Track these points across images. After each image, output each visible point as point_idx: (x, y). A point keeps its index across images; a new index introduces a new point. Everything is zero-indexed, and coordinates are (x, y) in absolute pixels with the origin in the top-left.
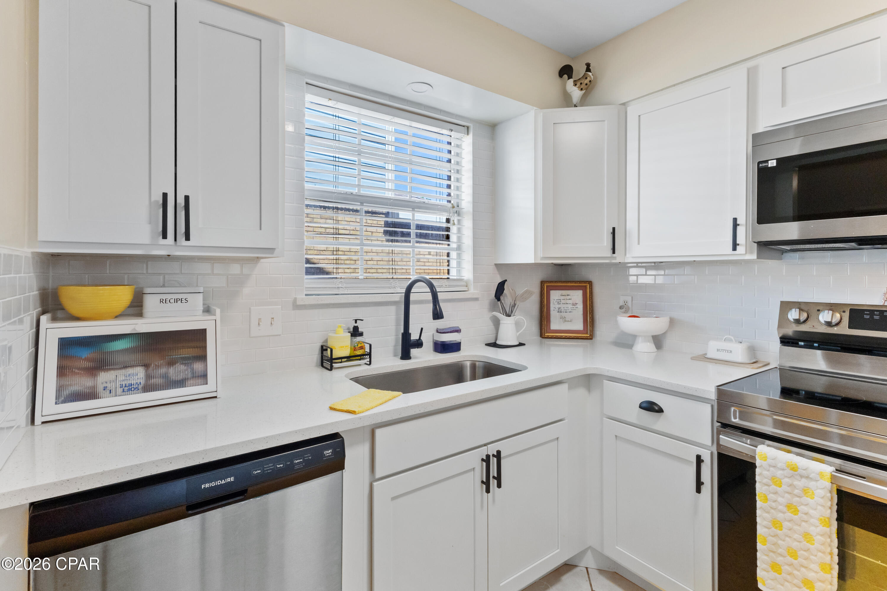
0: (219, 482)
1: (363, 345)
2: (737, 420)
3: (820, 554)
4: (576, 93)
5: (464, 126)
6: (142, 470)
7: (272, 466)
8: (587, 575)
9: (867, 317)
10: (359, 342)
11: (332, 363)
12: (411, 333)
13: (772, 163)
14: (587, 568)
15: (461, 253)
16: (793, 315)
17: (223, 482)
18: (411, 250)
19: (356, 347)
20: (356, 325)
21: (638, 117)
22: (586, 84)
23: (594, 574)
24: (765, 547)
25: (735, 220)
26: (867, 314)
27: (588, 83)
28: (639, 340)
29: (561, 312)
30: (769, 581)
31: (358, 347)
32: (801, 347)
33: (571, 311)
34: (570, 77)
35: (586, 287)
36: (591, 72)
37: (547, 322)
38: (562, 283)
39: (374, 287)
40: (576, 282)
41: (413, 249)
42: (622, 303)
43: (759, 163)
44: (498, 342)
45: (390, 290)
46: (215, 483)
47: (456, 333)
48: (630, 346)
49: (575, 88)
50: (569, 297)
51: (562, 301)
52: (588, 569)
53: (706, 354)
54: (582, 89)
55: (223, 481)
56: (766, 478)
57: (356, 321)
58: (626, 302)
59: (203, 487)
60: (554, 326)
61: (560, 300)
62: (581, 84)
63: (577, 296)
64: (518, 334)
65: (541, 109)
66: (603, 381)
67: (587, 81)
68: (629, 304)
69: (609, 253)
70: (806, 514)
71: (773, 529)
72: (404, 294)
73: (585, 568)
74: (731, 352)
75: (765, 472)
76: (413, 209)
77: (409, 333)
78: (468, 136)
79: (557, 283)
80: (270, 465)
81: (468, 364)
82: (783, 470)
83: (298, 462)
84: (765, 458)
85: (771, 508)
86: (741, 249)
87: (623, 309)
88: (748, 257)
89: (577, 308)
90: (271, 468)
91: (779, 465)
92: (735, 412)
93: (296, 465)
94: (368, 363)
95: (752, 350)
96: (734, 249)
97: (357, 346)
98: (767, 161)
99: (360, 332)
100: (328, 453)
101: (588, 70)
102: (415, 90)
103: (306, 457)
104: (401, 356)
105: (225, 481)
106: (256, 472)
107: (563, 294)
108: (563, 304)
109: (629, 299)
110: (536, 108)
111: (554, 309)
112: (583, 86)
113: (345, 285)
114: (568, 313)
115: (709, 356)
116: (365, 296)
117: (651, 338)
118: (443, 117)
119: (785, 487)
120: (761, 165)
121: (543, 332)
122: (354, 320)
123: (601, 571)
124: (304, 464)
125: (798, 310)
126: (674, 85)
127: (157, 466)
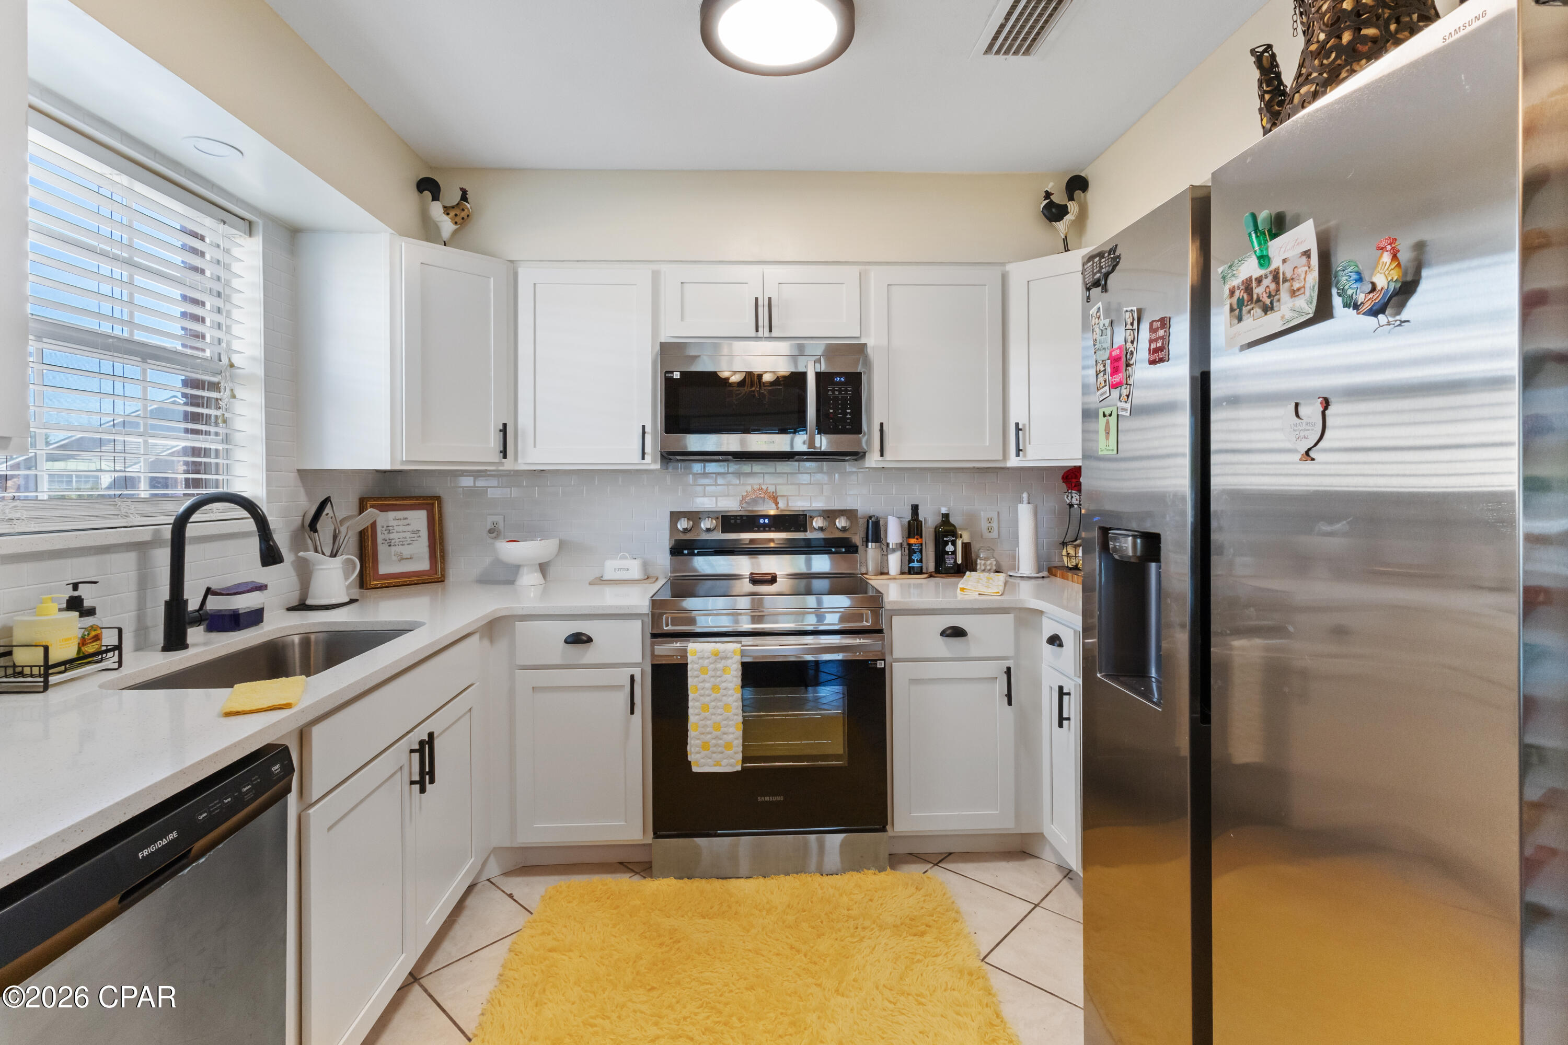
0: (160, 844)
1: (98, 632)
2: (670, 626)
3: (736, 717)
4: (447, 226)
5: (243, 219)
6: (42, 854)
7: (218, 803)
8: (493, 886)
9: (733, 521)
10: (92, 627)
11: (46, 676)
12: (187, 600)
13: (677, 375)
14: (488, 880)
15: (231, 449)
16: (683, 524)
17: (165, 842)
18: (140, 440)
19: (86, 637)
20: (76, 594)
21: (533, 285)
22: (463, 218)
23: (499, 881)
24: (697, 732)
25: (644, 427)
26: (733, 519)
27: (466, 217)
28: (525, 570)
29: (395, 545)
30: (702, 760)
31: (89, 638)
32: (685, 555)
33: (411, 542)
34: (436, 198)
35: (432, 505)
36: (468, 203)
37: (373, 562)
38: (396, 500)
39: (84, 516)
40: (417, 498)
41: (146, 438)
42: (489, 526)
43: (666, 372)
44: (309, 602)
45: (117, 520)
46: (155, 846)
47: (258, 592)
48: (511, 582)
49: (446, 218)
50: (406, 522)
51: (395, 527)
52: (492, 880)
53: (602, 577)
54: (456, 223)
55: (164, 840)
56: (696, 671)
57: (75, 586)
58: (495, 524)
59: (140, 856)
60: (383, 569)
61: (393, 526)
62: (456, 215)
63: (418, 519)
64: (347, 584)
65: (400, 235)
66: (515, 624)
67: (464, 214)
68: (501, 526)
69: (497, 457)
70: (725, 689)
71: (703, 714)
72: (171, 526)
73: (487, 882)
74: (628, 569)
75: (696, 666)
76: (144, 360)
77: (183, 599)
78: (250, 238)
79: (389, 500)
80: (215, 802)
81: (296, 639)
82: (709, 658)
83: (247, 791)
84: (695, 652)
85: (700, 696)
86: (648, 458)
87: (493, 533)
88: (653, 467)
89: (419, 537)
90: (218, 806)
91: (706, 655)
92: (667, 619)
93: (247, 794)
94: (116, 666)
95: (645, 565)
96: (643, 458)
97: (88, 634)
98: (672, 372)
99: (85, 609)
100: (277, 770)
101: (464, 197)
102: (199, 148)
103: (254, 781)
104: (162, 645)
105: (166, 840)
106: (202, 817)
107: (397, 518)
108: (397, 532)
109: (499, 519)
110: (393, 232)
111: (384, 542)
112: (458, 219)
113: (25, 514)
114: (407, 547)
115: (605, 578)
116: (86, 534)
117: (538, 567)
118: (219, 199)
119: (711, 673)
120: (667, 375)
121: (368, 579)
122: (71, 585)
123: (507, 874)
124: (254, 791)
125: (686, 519)
126: (578, 261)
127: (63, 841)
